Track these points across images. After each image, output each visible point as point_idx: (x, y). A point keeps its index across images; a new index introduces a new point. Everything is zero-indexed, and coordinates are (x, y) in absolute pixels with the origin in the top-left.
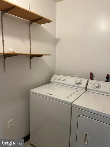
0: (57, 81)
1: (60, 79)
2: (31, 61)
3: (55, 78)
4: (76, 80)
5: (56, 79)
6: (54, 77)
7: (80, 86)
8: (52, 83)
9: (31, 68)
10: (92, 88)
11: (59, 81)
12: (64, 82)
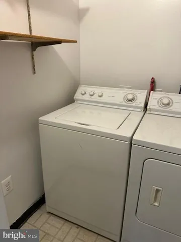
0: (86, 97)
1: (94, 94)
2: (32, 55)
3: (83, 92)
4: (125, 94)
5: (85, 93)
6: (81, 89)
7: (134, 104)
8: (79, 102)
9: (34, 73)
10: (157, 107)
11: (93, 97)
12: (103, 99)
